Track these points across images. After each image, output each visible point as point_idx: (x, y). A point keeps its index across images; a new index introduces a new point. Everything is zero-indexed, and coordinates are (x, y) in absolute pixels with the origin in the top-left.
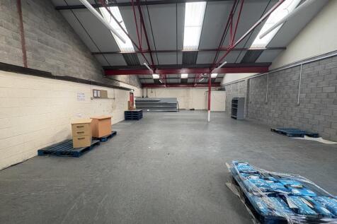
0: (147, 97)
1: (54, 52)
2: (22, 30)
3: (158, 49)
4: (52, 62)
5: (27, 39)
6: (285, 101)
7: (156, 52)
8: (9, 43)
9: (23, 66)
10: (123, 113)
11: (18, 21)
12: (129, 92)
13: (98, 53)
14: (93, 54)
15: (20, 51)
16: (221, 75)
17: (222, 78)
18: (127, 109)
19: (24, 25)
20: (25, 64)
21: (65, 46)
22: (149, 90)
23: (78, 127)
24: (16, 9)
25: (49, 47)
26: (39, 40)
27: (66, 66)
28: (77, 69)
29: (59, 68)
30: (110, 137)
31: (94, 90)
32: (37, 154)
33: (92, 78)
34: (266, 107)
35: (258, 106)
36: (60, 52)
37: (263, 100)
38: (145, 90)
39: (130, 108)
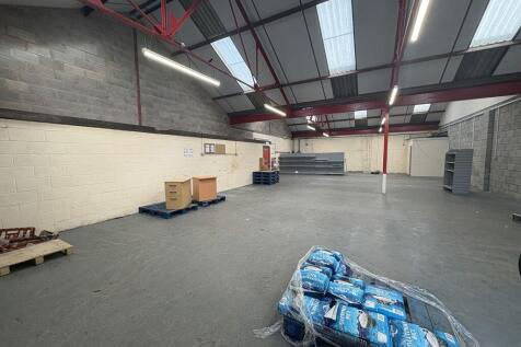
0: (299, 152)
1: (168, 104)
2: (139, 87)
3: (291, 80)
4: (165, 115)
5: (142, 95)
7: (289, 84)
8: (127, 102)
9: (137, 124)
10: (251, 174)
11: (135, 77)
12: (261, 146)
13: (219, 98)
14: (214, 99)
15: (136, 108)
16: (439, 106)
17: (443, 111)
18: (257, 169)
19: (141, 81)
20: (140, 121)
21: (181, 95)
22: (303, 142)
23: (171, 187)
24: (134, 66)
25: (164, 100)
26: (155, 94)
27: (181, 118)
28: (193, 120)
29: (173, 121)
30: (214, 202)
31: (207, 144)
32: (137, 211)
33: (213, 129)
36: (174, 102)
38: (296, 141)
39: (261, 167)
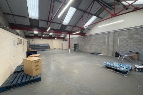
6: (91, 45)
10: (26, 52)
13: (9, 14)
16: (66, 35)
17: (66, 36)
23: (36, 63)
31: (18, 39)
34: (85, 47)
35: (82, 46)
37: (83, 44)
